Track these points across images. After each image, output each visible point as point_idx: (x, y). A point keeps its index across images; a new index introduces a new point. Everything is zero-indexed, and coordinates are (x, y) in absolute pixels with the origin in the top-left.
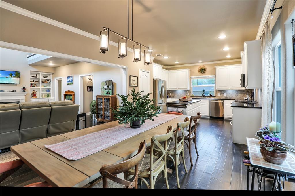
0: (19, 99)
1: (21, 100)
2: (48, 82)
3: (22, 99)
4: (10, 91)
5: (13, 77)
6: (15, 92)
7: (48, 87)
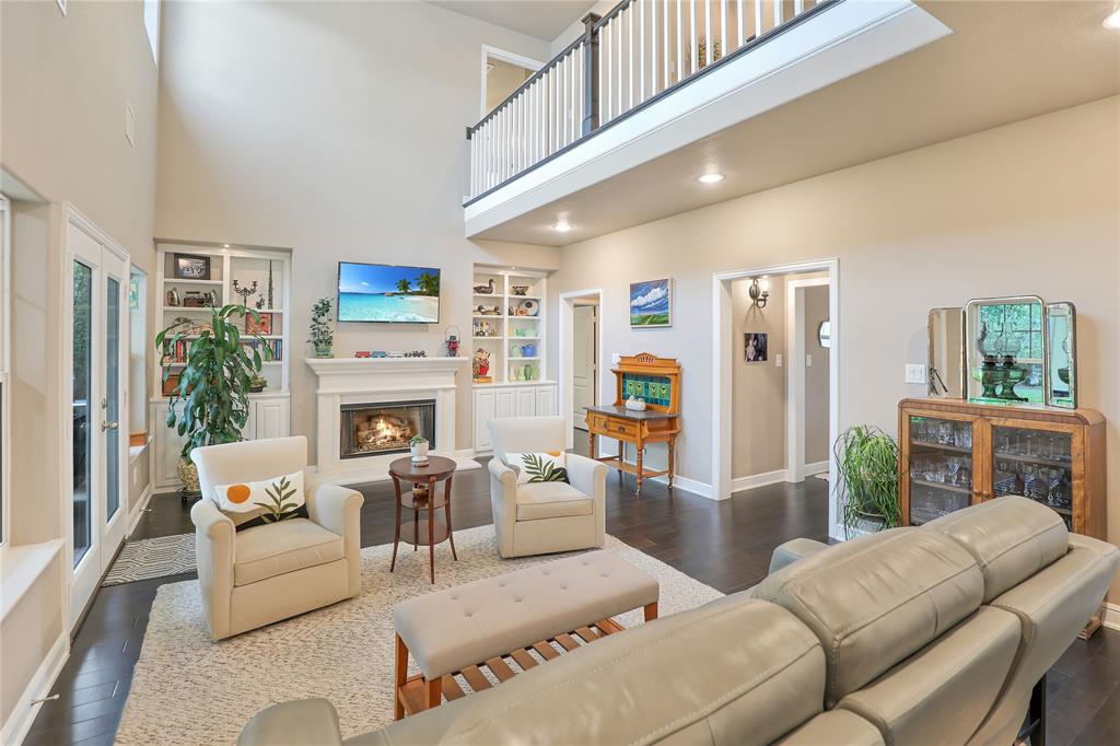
0: (436, 391)
1: (440, 393)
2: (531, 311)
3: (444, 390)
4: (406, 355)
5: (413, 294)
6: (422, 358)
7: (530, 336)
